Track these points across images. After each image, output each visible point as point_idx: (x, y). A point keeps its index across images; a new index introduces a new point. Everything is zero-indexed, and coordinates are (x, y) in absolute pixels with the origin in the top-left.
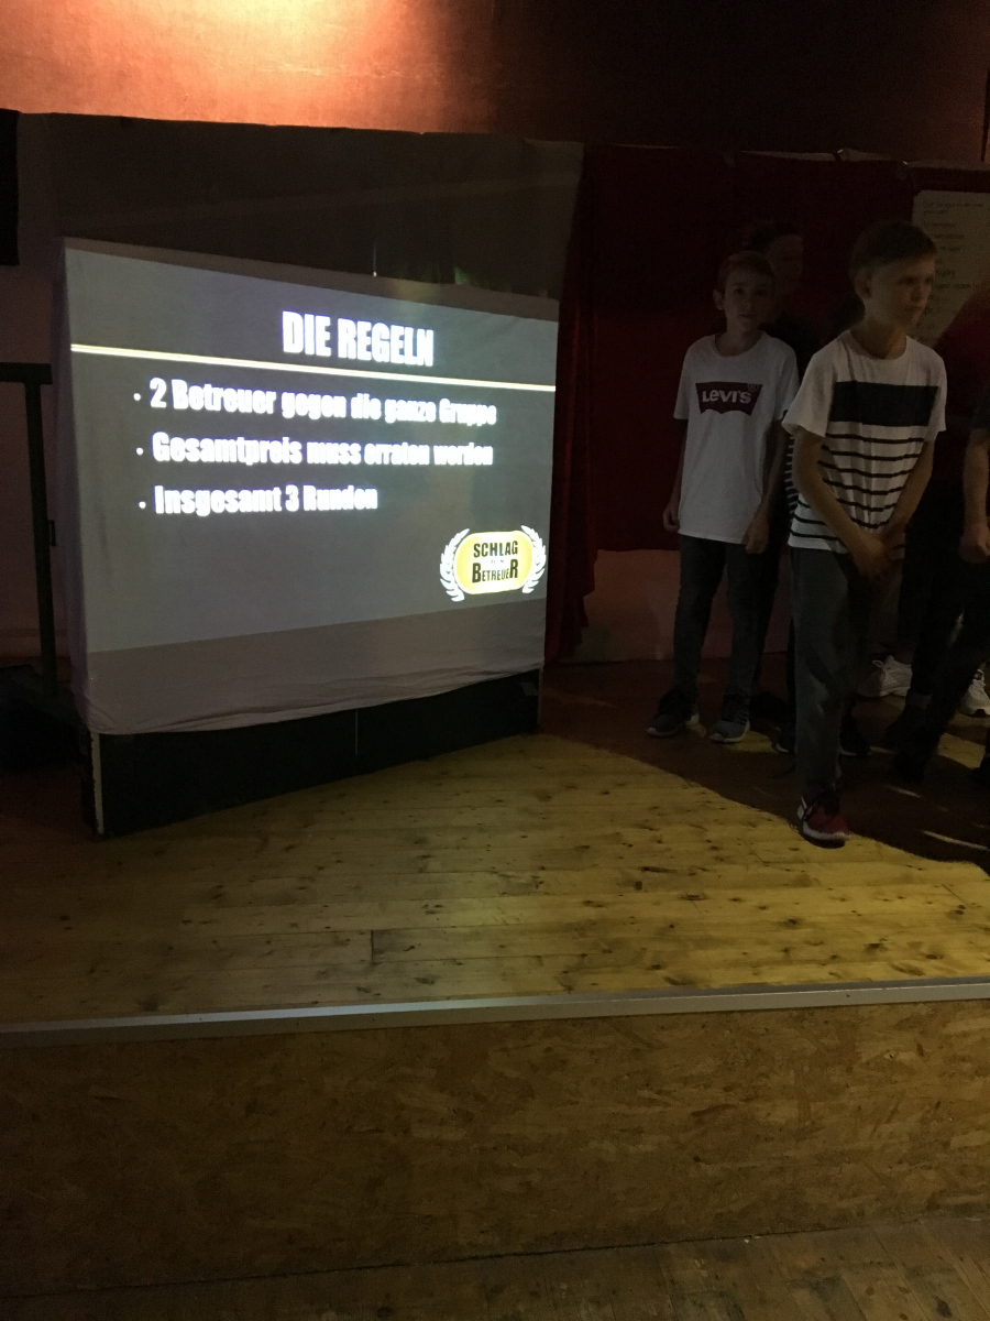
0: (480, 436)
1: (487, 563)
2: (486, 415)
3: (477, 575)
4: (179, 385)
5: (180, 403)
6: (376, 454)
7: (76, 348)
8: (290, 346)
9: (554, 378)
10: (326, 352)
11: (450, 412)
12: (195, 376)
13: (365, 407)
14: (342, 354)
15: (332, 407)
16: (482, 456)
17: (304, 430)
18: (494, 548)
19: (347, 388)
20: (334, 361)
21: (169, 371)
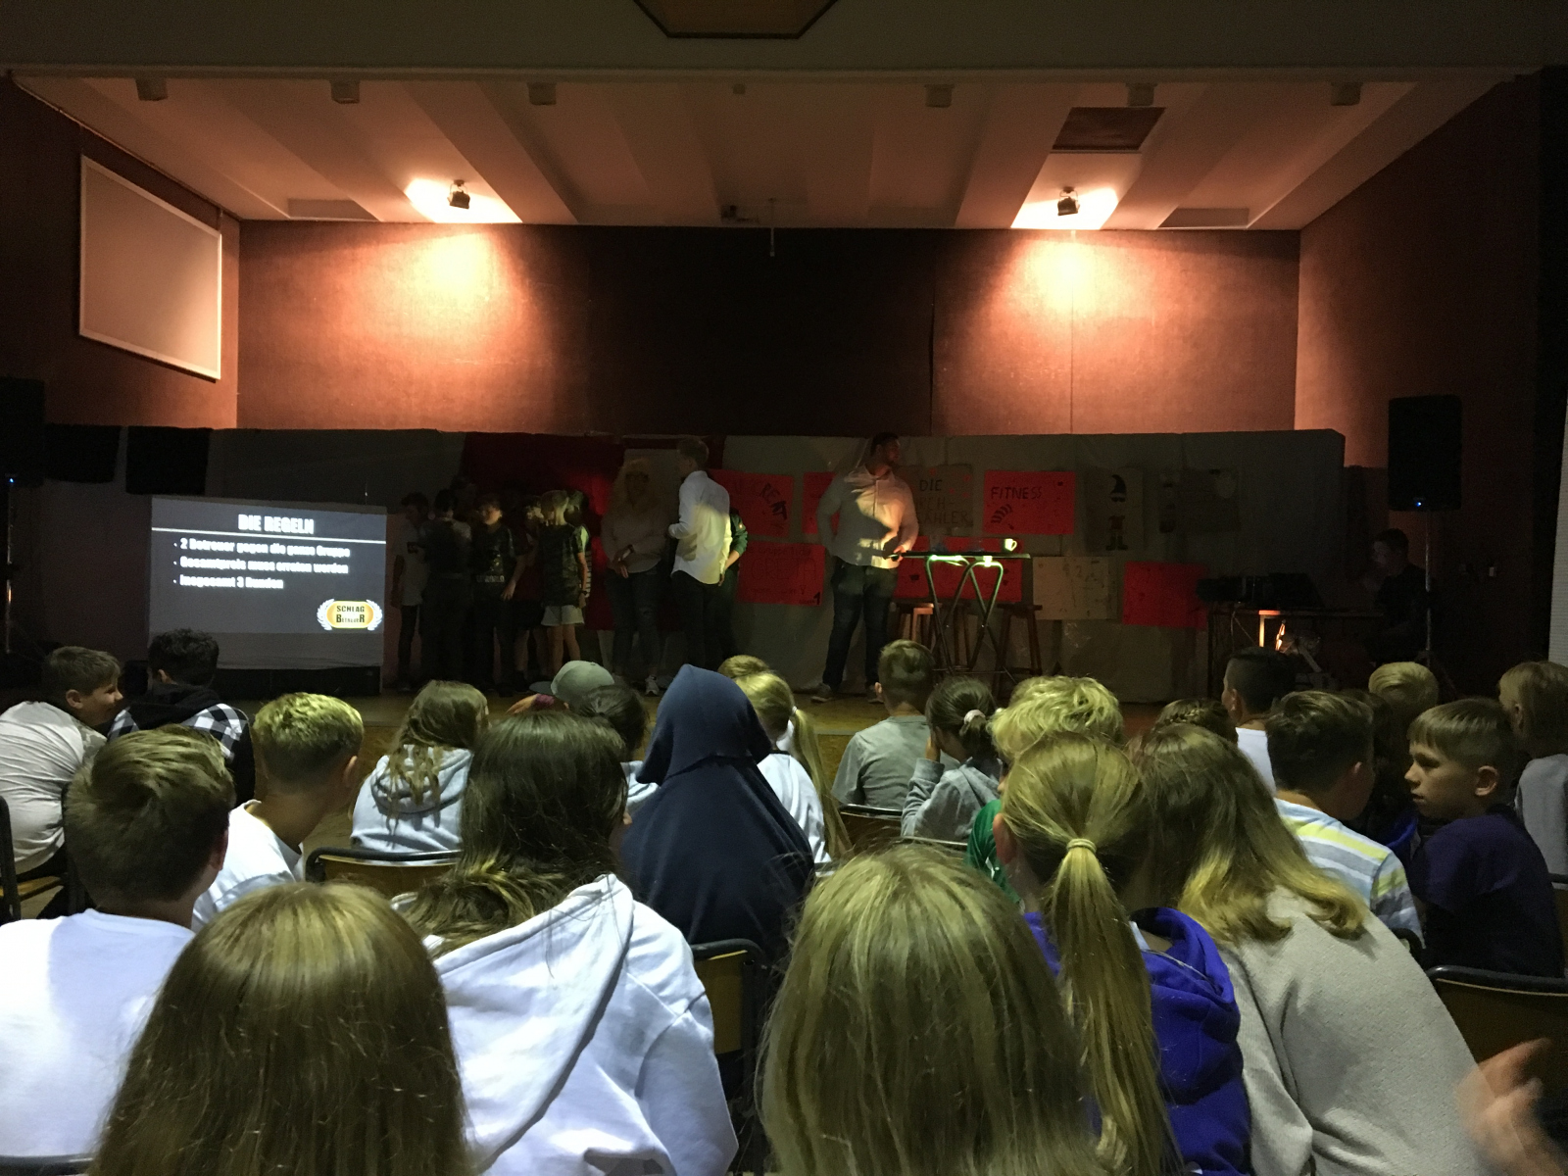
0: (340, 561)
1: (345, 615)
2: (346, 553)
3: (339, 619)
4: (192, 541)
5: (192, 547)
6: (283, 567)
7: (153, 529)
8: (241, 527)
9: (385, 537)
10: (259, 529)
11: (322, 551)
12: (200, 538)
13: (277, 549)
14: (266, 529)
15: (262, 549)
16: (344, 569)
17: (247, 557)
18: (349, 609)
19: (270, 542)
20: (263, 532)
21: (188, 536)
